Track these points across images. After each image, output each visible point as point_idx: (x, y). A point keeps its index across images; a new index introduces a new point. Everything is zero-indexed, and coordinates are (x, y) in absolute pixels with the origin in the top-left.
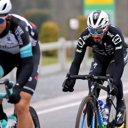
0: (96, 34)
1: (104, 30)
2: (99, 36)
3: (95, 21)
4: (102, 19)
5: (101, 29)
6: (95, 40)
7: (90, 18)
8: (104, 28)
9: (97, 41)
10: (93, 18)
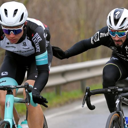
0: (117, 36)
1: (126, 32)
2: (120, 39)
3: (116, 21)
4: (125, 19)
5: (123, 30)
6: (116, 43)
7: (110, 17)
8: (126, 30)
9: (118, 44)
10: (114, 17)
